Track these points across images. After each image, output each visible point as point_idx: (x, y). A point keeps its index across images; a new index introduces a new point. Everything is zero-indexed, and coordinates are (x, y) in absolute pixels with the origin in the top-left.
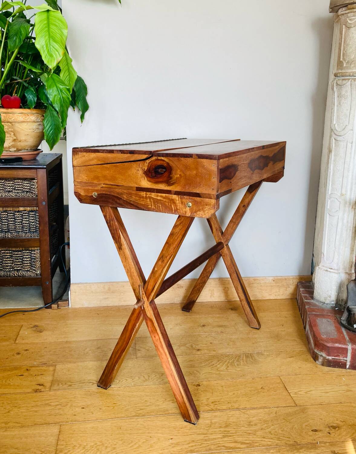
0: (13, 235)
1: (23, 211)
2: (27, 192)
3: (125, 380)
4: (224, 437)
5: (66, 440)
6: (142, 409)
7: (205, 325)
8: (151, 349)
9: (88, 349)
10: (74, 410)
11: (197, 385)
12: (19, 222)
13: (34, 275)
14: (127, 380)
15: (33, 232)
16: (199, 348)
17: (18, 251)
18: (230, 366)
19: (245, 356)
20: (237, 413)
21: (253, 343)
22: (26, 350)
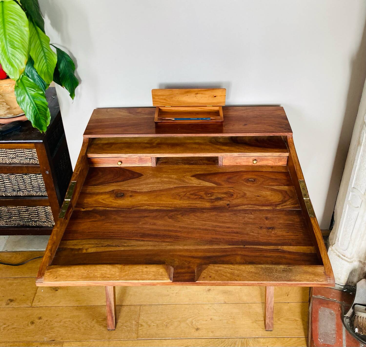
0: (25, 194)
2: (30, 159)
7: (210, 289)
8: (153, 324)
13: (51, 226)
16: (199, 327)
17: (33, 206)
22: (40, 318)
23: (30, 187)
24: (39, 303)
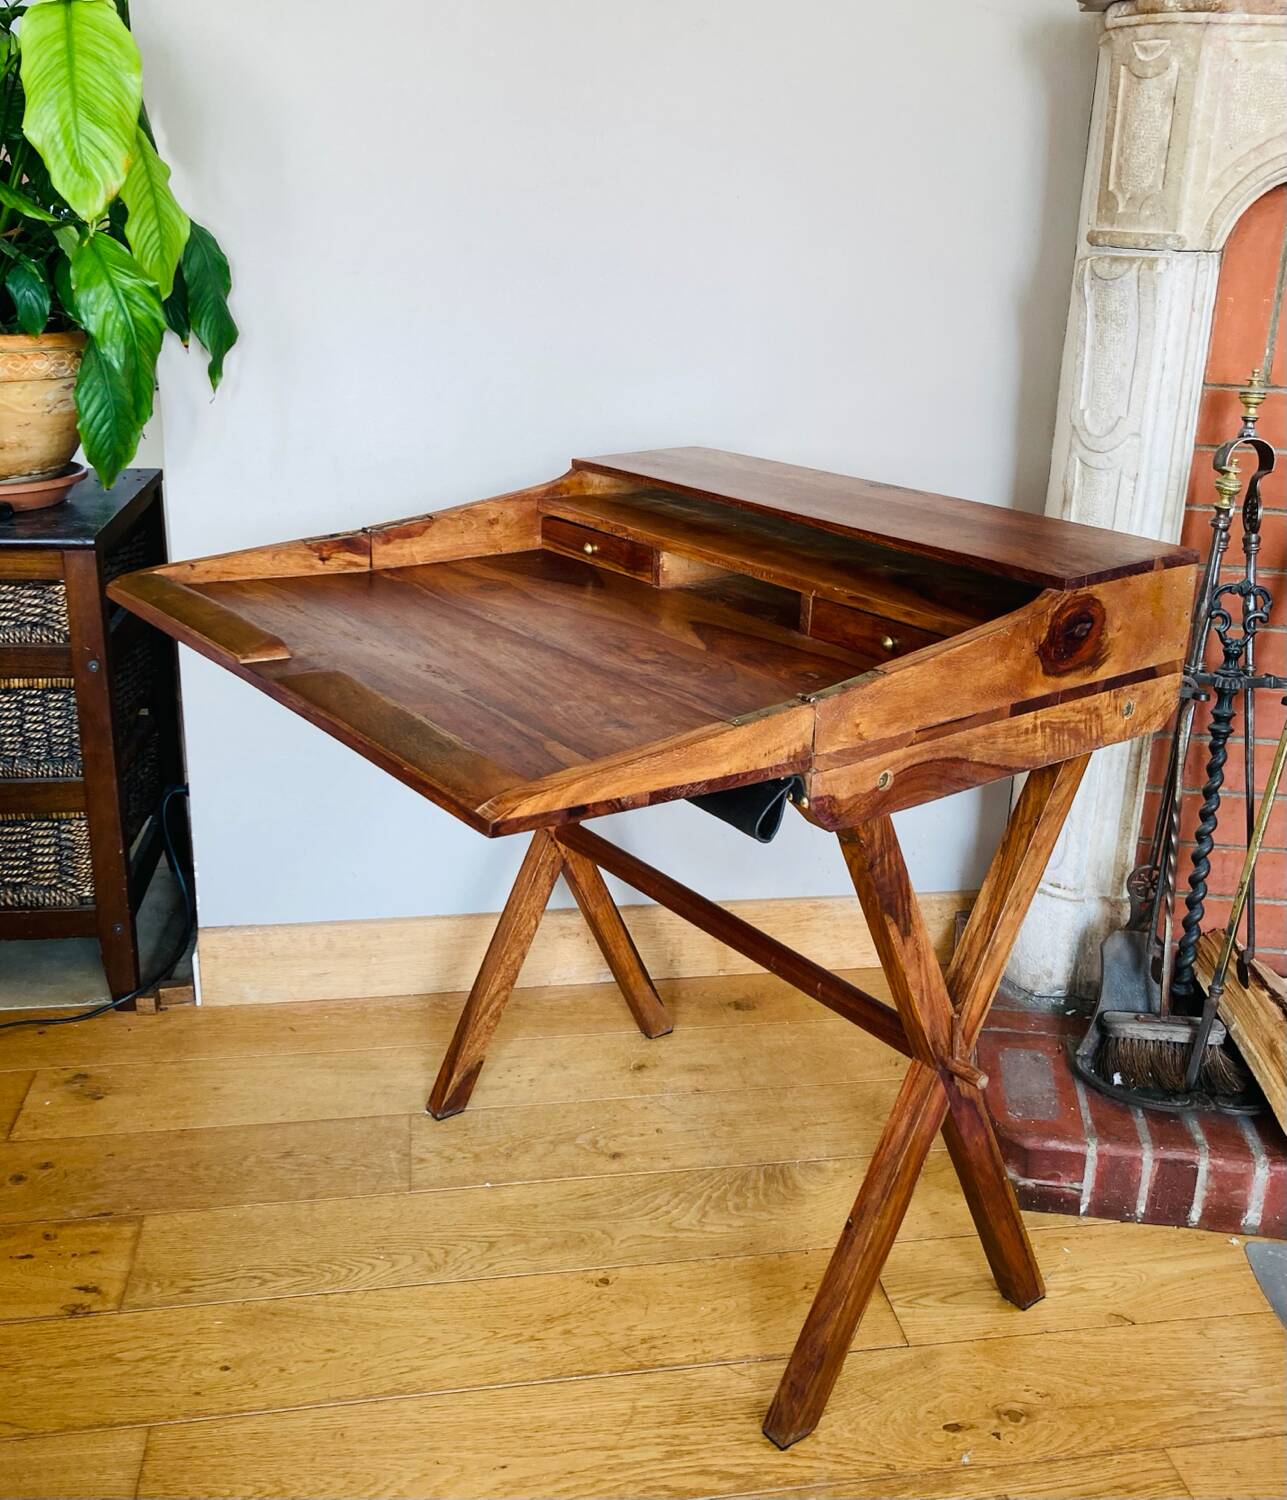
1: (24, 688)
2: (35, 624)
3: (369, 1268)
4: (670, 1455)
5: (165, 1481)
6: (418, 1369)
7: (644, 1066)
8: (460, 1155)
9: (252, 1159)
10: (195, 1376)
11: (601, 1280)
12: (11, 727)
13: (73, 901)
14: (373, 1267)
15: (63, 759)
16: (617, 1150)
17: (14, 824)
18: (712, 1212)
19: (762, 1177)
20: (719, 1375)
21: (795, 1130)
22: (46, 1166)
23: (14, 743)
24: (38, 1132)
